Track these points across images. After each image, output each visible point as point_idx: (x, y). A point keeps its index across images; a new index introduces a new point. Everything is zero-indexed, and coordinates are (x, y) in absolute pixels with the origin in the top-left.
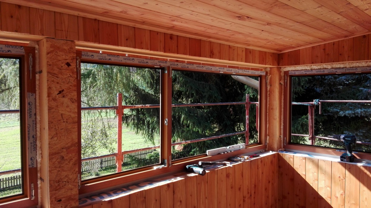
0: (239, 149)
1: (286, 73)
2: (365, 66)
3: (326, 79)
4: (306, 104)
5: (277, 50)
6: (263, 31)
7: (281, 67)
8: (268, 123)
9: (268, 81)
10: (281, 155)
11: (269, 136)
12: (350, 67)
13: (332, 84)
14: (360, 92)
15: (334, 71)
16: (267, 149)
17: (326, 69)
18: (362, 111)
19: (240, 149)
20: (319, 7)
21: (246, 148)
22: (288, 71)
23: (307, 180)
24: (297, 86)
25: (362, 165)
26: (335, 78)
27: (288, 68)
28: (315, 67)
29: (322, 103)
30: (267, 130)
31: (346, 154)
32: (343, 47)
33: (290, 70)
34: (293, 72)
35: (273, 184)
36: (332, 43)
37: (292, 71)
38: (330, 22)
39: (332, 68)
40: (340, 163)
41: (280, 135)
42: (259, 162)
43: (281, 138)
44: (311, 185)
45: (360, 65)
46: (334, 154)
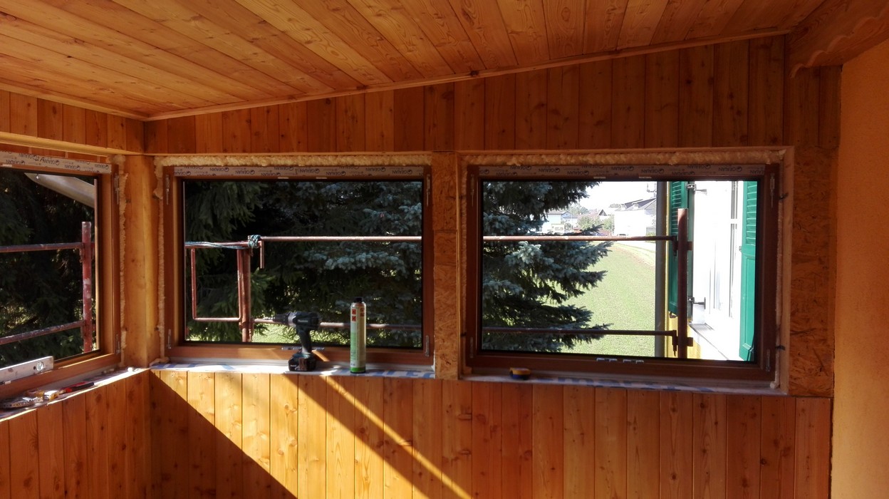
0: (31, 373)
1: (168, 170)
2: (333, 164)
3: (299, 189)
4: (231, 245)
5: (137, 112)
6: (69, 57)
7: (153, 157)
8: (122, 296)
9: (121, 189)
10: (158, 375)
11: (126, 330)
12: (306, 166)
13: (312, 199)
14: (366, 218)
15: (274, 171)
16: (121, 364)
17: (257, 166)
18: (369, 256)
19: (34, 374)
20: (194, 18)
21: (55, 368)
22: (173, 167)
23: (218, 426)
24: (235, 203)
25: (330, 374)
26: (318, 187)
27: (172, 159)
28: (233, 160)
29: (265, 242)
30: (122, 314)
31: (300, 354)
32: (288, 119)
33: (178, 164)
34: (185, 170)
35: (134, 451)
36: (266, 109)
37: (182, 166)
38: (239, 58)
39: (271, 165)
40: (286, 375)
41: (157, 325)
42: (93, 400)
43: (159, 333)
44: (228, 435)
45: (325, 162)
46: (277, 356)
